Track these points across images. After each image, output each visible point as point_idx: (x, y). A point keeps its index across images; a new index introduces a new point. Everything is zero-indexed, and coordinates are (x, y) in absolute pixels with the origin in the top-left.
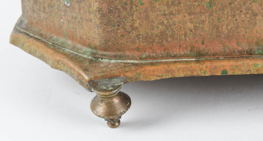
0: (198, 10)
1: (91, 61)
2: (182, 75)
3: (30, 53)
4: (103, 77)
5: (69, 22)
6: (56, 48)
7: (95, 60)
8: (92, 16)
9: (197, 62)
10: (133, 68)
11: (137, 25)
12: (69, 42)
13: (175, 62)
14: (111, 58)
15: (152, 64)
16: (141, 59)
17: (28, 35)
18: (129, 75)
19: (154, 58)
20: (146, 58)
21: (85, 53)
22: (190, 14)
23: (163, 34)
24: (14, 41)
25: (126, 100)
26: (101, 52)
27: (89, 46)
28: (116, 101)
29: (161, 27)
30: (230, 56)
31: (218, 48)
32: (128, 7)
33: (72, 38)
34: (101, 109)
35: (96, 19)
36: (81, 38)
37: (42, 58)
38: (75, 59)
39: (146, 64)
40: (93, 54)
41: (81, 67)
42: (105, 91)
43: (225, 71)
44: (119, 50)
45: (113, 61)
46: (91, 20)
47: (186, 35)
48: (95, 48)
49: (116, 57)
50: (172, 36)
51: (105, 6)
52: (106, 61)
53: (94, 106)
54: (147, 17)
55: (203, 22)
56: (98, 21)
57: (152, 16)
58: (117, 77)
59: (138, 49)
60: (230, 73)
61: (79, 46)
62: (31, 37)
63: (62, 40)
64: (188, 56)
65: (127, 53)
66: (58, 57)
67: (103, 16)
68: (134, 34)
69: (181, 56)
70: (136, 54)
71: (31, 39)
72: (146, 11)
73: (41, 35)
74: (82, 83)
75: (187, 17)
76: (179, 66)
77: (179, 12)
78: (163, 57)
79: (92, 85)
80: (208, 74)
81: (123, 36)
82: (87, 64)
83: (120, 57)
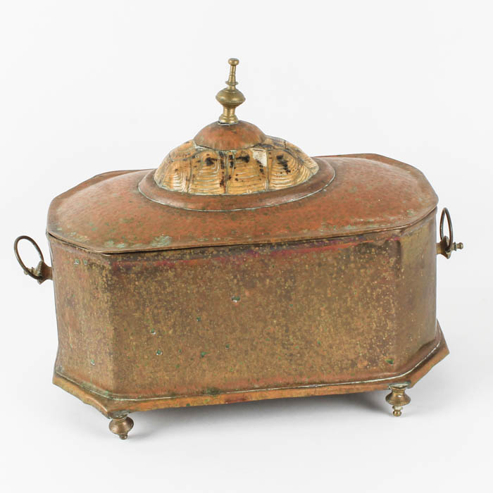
0: (171, 369)
1: (108, 400)
2: (163, 407)
3: (68, 392)
4: (117, 410)
5: (94, 374)
6: (86, 390)
7: (110, 400)
8: (108, 373)
9: (172, 399)
10: (134, 404)
11: (135, 378)
12: (94, 386)
13: (159, 400)
14: (121, 397)
15: (145, 401)
16: (139, 398)
17: (66, 379)
18: (131, 408)
19: (146, 398)
20: (142, 398)
21: (104, 394)
22: (166, 372)
23: (151, 384)
24: (56, 383)
25: (130, 422)
26: (114, 394)
27: (107, 390)
28: (125, 424)
29: (150, 379)
30: (191, 395)
31: (185, 390)
32: (130, 369)
33: (97, 384)
34: (115, 429)
35: (111, 375)
36: (102, 384)
37: (77, 396)
38: (98, 398)
39: (141, 401)
40: (109, 395)
41: (102, 404)
42: (117, 418)
43: (188, 405)
44: (125, 393)
45: (122, 400)
46: (108, 375)
47: (165, 383)
48: (111, 391)
49: (124, 397)
50: (157, 384)
51: (116, 368)
52: (118, 399)
53: (111, 426)
54: (141, 374)
55: (174, 376)
56: (112, 377)
57: (144, 373)
58: (124, 410)
59: (137, 393)
60: (191, 405)
61: (100, 389)
62: (69, 381)
63: (90, 384)
64: (165, 396)
65: (131, 395)
66: (88, 397)
67: (115, 374)
68: (134, 384)
69: (162, 396)
70: (136, 395)
71: (69, 383)
72: (140, 370)
73: (75, 380)
74: (103, 414)
75: (165, 374)
76: (161, 402)
77: (160, 371)
78: (152, 397)
79: (110, 415)
80: (178, 406)
81: (127, 385)
82: (106, 402)
83: (126, 397)
